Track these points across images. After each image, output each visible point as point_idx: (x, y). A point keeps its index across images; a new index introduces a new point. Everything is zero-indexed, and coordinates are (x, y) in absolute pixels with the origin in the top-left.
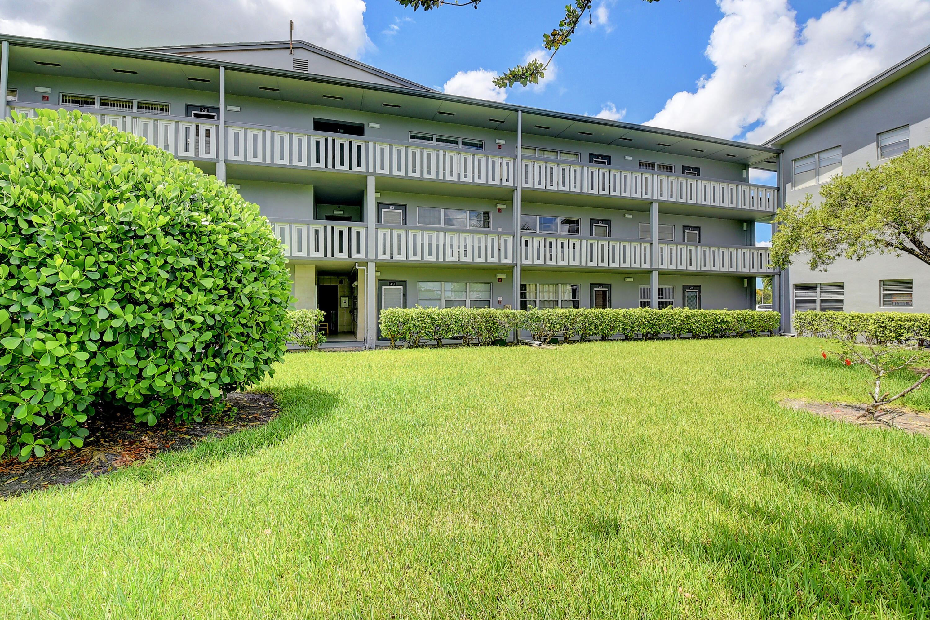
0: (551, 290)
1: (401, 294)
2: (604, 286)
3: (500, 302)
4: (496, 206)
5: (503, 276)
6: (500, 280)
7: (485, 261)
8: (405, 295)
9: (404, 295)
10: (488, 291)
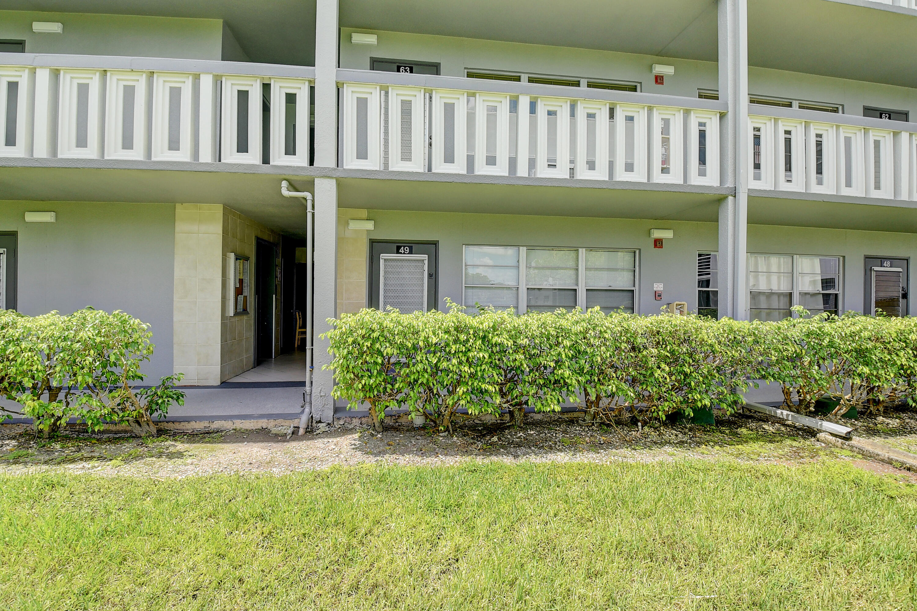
0: (774, 269)
1: (423, 274)
2: (893, 260)
3: (658, 296)
4: (651, 68)
5: (666, 235)
6: (658, 243)
7: (645, 180)
8: (433, 276)
9: (430, 276)
10: (628, 270)
